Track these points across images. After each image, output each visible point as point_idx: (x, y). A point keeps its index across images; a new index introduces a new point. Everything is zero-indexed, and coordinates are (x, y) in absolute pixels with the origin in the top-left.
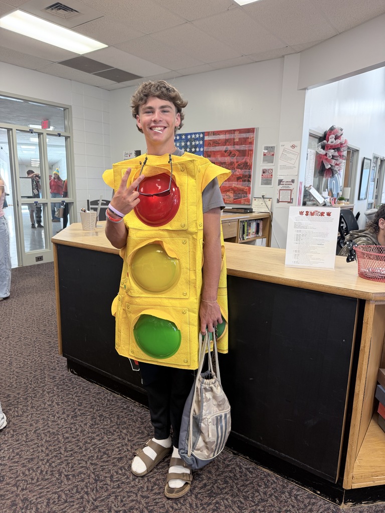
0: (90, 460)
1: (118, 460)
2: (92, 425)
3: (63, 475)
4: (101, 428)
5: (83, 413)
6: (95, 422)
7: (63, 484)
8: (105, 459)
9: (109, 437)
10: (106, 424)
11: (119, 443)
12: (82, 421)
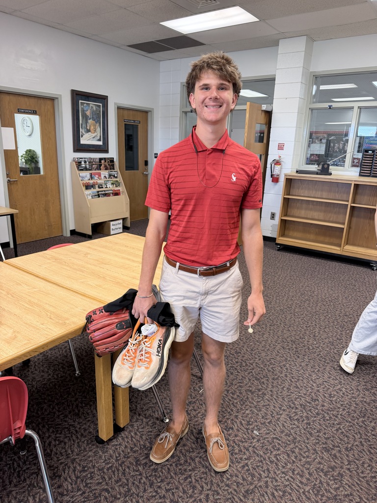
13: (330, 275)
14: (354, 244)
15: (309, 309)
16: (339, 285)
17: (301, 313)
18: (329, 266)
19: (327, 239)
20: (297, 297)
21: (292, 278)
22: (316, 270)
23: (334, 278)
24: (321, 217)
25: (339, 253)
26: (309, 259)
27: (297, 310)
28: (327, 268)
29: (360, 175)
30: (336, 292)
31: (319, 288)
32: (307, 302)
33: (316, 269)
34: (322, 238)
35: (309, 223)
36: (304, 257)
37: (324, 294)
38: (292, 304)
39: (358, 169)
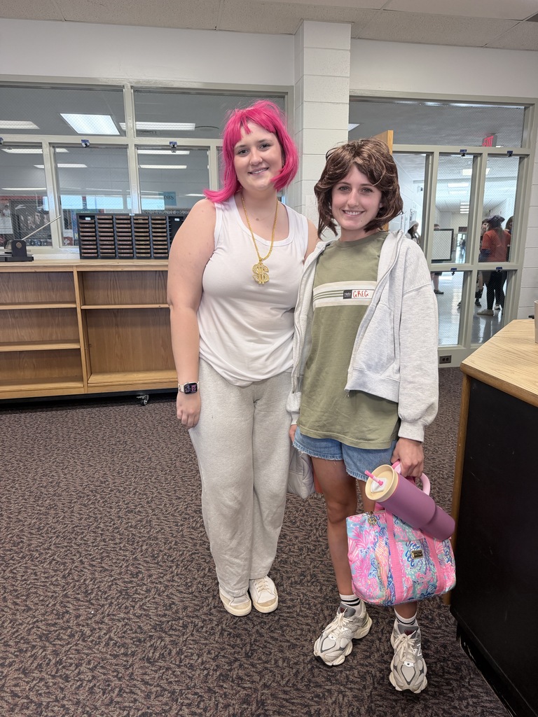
0: (259, 626)
1: (289, 646)
2: (296, 582)
3: (220, 627)
4: (303, 593)
5: (295, 562)
6: (301, 580)
7: (213, 637)
8: (275, 635)
9: (303, 609)
10: (312, 590)
11: (307, 624)
12: (287, 572)
13: (78, 436)
14: (102, 371)
15: (60, 527)
16: (99, 451)
17: (45, 546)
18: (72, 419)
19: (56, 373)
20: (29, 510)
21: (9, 468)
22: (51, 436)
23: (87, 441)
24: (36, 337)
25: (82, 391)
26: (34, 415)
27: (34, 542)
28: (70, 425)
29: (82, 258)
30: (98, 467)
31: (66, 471)
32: (52, 512)
33: (50, 431)
34: (46, 373)
35: (16, 352)
36: (23, 415)
37: (78, 481)
38: (22, 531)
39: (76, 249)
